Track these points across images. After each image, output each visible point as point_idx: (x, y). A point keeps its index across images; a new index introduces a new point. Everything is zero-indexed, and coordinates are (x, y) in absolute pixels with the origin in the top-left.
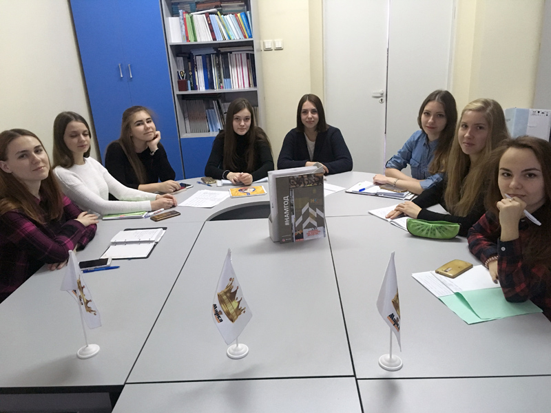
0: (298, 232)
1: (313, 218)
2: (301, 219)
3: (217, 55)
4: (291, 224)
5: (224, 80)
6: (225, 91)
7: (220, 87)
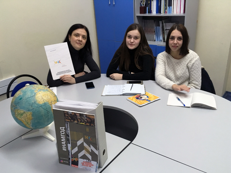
0: (74, 159)
1: (88, 151)
2: (76, 149)
4: (68, 151)
5: (168, 7)
6: (168, 15)
7: (165, 12)
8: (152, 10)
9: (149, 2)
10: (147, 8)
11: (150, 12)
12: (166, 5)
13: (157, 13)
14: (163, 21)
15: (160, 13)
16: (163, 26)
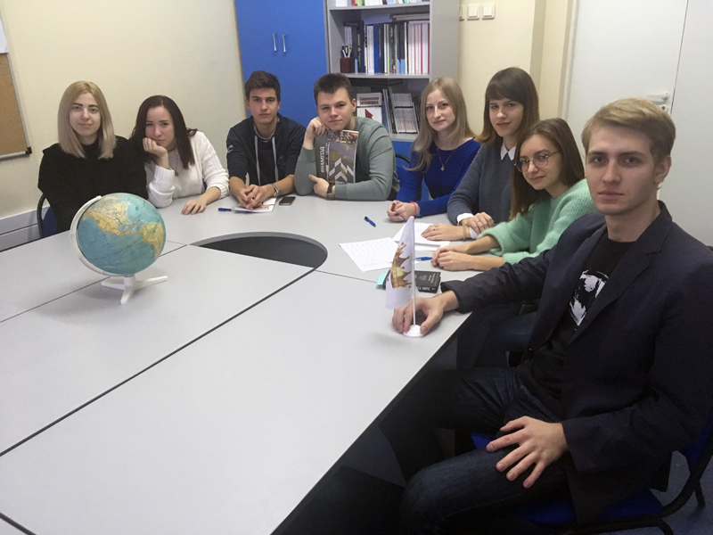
3: (392, 25)
5: (397, 61)
6: (397, 76)
7: (392, 71)
8: (366, 65)
9: (359, 50)
10: (356, 61)
11: (362, 69)
12: (393, 57)
13: (375, 72)
14: (391, 89)
15: (383, 72)
16: (390, 99)
